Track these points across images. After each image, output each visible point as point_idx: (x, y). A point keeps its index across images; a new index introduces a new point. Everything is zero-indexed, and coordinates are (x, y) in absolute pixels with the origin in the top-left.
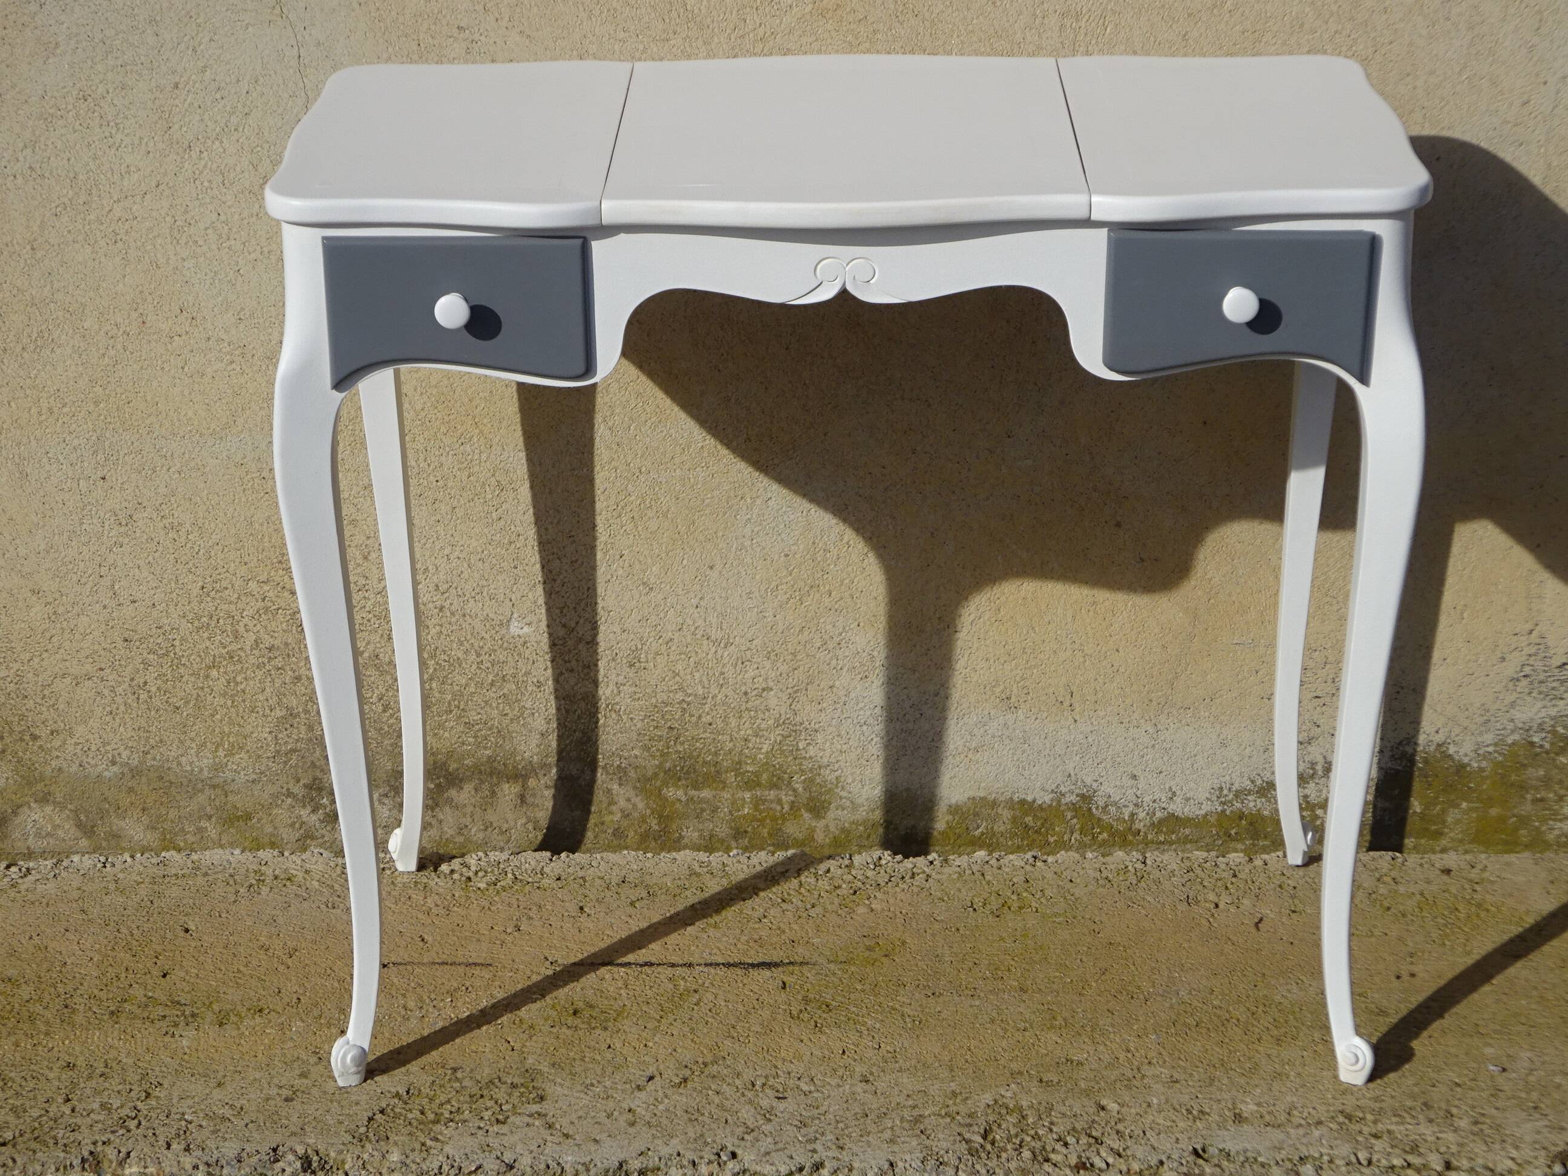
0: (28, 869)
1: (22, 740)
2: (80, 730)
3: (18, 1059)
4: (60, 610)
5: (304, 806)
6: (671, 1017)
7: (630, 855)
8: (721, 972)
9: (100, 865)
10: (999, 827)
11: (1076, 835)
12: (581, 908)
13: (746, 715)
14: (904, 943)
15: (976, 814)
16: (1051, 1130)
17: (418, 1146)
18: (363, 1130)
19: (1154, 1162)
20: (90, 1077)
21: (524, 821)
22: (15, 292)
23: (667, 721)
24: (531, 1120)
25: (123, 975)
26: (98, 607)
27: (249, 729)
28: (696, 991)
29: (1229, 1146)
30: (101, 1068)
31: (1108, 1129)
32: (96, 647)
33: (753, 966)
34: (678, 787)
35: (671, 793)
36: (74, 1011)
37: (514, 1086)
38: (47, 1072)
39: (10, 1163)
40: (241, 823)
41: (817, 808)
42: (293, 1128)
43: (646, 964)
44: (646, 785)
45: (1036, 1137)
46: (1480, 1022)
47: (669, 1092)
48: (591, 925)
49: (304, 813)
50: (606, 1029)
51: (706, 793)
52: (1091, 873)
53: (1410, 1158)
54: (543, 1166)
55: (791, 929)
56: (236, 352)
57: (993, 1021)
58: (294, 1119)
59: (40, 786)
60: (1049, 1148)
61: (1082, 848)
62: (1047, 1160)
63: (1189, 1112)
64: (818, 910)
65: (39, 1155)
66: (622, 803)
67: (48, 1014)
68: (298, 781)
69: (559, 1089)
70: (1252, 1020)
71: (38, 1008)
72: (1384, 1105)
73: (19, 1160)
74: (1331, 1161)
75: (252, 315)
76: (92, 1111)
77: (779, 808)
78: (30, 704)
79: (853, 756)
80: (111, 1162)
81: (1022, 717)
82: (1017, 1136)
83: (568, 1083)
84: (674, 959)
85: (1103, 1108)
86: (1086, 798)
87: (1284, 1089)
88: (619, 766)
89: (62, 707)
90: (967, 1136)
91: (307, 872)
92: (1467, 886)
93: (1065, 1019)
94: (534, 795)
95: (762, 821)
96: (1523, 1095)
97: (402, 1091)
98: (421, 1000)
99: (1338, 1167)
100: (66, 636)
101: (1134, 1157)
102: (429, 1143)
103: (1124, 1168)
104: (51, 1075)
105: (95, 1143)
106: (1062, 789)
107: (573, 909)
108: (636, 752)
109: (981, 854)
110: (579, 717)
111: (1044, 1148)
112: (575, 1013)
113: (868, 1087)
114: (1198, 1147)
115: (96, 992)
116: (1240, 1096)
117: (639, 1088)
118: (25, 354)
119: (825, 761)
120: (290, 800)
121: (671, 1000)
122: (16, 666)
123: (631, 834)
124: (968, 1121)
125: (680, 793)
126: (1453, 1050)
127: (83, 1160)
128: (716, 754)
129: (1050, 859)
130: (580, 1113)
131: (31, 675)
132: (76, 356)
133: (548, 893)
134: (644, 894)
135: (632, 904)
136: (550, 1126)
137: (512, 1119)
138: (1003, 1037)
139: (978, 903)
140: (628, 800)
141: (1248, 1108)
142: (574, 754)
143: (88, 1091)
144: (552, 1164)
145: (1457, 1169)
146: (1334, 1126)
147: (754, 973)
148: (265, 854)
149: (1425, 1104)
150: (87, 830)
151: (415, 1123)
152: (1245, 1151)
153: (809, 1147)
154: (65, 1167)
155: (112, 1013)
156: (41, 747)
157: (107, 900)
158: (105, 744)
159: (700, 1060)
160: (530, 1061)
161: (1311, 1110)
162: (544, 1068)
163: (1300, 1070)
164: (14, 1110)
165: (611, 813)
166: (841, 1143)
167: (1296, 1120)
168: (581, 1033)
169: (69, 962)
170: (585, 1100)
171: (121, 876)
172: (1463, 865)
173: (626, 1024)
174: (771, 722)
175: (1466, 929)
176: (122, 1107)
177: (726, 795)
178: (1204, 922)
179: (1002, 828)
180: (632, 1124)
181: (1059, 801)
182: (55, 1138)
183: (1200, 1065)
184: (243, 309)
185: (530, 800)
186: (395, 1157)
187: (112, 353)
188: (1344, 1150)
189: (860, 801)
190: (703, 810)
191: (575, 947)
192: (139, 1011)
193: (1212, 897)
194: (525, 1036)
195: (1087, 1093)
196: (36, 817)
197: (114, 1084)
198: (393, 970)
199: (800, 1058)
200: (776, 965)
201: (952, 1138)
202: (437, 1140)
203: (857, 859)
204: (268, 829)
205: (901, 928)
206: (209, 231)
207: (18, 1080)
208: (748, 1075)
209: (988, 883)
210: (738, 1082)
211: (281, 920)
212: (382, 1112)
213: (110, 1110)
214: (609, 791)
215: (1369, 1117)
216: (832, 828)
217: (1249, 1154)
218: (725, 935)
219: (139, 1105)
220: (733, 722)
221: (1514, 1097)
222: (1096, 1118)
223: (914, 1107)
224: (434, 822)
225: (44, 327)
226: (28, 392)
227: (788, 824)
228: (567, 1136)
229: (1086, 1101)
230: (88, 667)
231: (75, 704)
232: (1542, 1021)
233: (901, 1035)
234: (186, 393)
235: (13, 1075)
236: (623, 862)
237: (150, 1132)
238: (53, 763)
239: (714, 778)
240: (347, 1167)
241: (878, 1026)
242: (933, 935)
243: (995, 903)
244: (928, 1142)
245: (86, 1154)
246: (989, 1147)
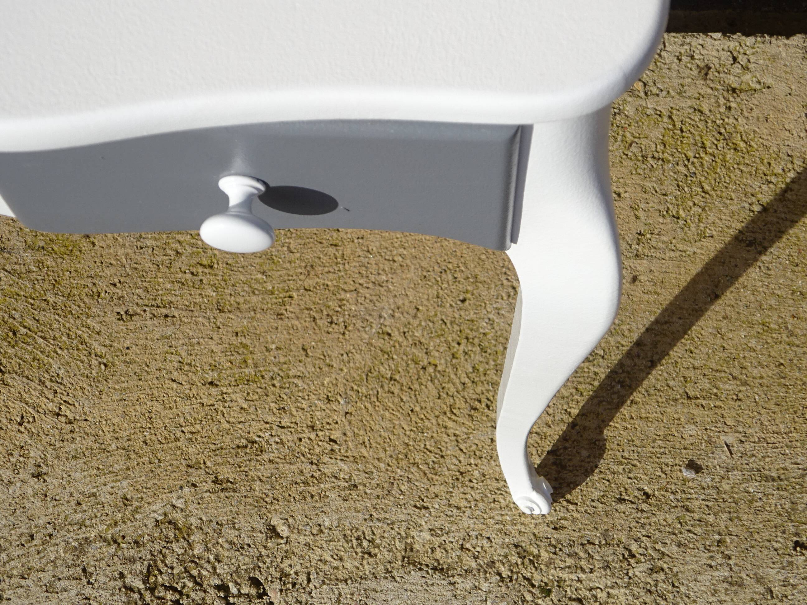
16: (214, 568)
45: (198, 584)
46: (691, 374)
70: (449, 369)
87: (463, 503)
90: (129, 580)
92: (722, 101)
93: (256, 366)
96: (711, 519)
113: (38, 485)
124: (132, 552)
138: (189, 398)
146: (505, 573)
161: (485, 542)
172: (725, 55)
175: (707, 187)
183: (382, 455)
201: (112, 583)
215: (545, 555)
222: (264, 552)
223: (81, 524)
232: (756, 372)
233: (82, 389)
241: (62, 372)
244: (88, 591)
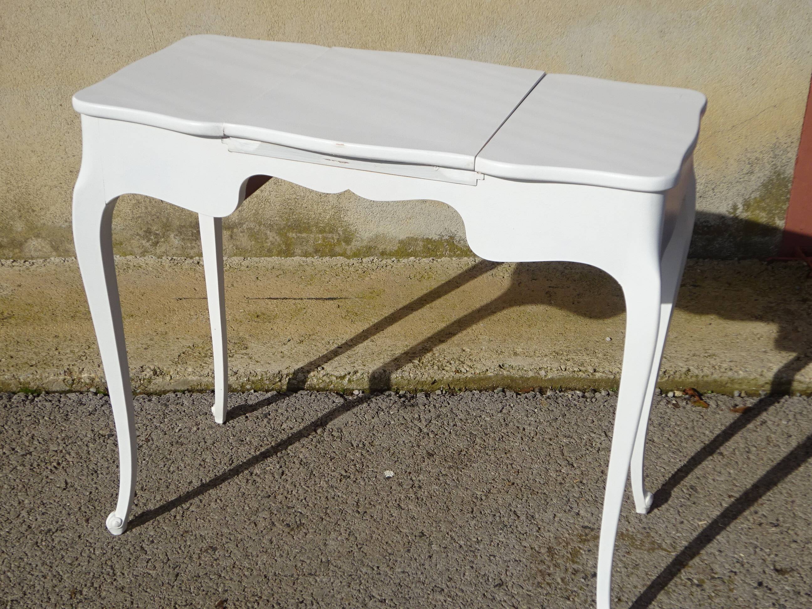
0: (33, 263)
1: (28, 212)
2: (52, 208)
3: (35, 334)
4: (43, 159)
5: (144, 239)
6: (295, 318)
7: (275, 258)
8: (314, 301)
9: (62, 261)
10: (418, 249)
11: (448, 252)
12: (257, 278)
13: (320, 204)
14: (384, 291)
15: (409, 244)
17: (199, 366)
18: (176, 360)
19: (484, 370)
20: (65, 341)
21: (232, 245)
22: (23, 27)
23: (289, 206)
24: (243, 356)
25: (75, 303)
26: (59, 158)
27: (121, 208)
28: (304, 308)
29: (513, 364)
30: (69, 337)
31: (466, 358)
32: (59, 174)
33: (326, 299)
34: (293, 232)
35: (290, 235)
36: (57, 316)
37: (235, 343)
38: (47, 339)
39: (35, 373)
40: (118, 246)
41: (348, 241)
42: (149, 359)
43: (284, 299)
44: (281, 231)
47: (296, 346)
48: (261, 284)
49: (144, 242)
50: (270, 322)
51: (304, 235)
52: (455, 265)
53: (581, 368)
54: (249, 373)
55: (340, 286)
56: (116, 54)
57: (420, 319)
58: (149, 356)
59: (36, 231)
60: (444, 365)
61: (450, 256)
62: (444, 370)
63: (497, 352)
64: (350, 278)
65: (47, 370)
66: (271, 239)
67: (46, 317)
68: (141, 229)
69: (253, 344)
71: (42, 315)
72: (570, 349)
73: (39, 372)
74: (551, 369)
75: (122, 39)
76: (67, 353)
77: (332, 241)
78: (31, 197)
79: (362, 220)
80: (76, 372)
81: (428, 205)
82: (431, 361)
83: (256, 342)
84: (295, 297)
85: (464, 351)
86: (452, 238)
88: (270, 224)
89: (44, 198)
91: (147, 264)
94: (236, 235)
95: (326, 246)
97: (191, 346)
98: (196, 311)
99: (554, 371)
100: (46, 170)
101: (477, 368)
102: (203, 364)
103: (473, 372)
104: (49, 340)
105: (69, 365)
106: (443, 234)
107: (254, 278)
108: (277, 218)
109: (412, 258)
110: (254, 204)
111: (442, 365)
112: (258, 316)
114: (501, 364)
115: (65, 309)
116: (516, 346)
117: (284, 344)
118: (28, 53)
119: (351, 222)
120: (138, 237)
121: (295, 312)
122: (25, 182)
123: (275, 251)
125: (294, 235)
126: (595, 329)
127: (65, 372)
128: (308, 219)
129: (439, 260)
130: (262, 353)
131: (31, 186)
132: (49, 54)
133: (244, 272)
134: (282, 273)
135: (277, 276)
136: (251, 358)
137: (235, 355)
139: (412, 276)
140: (273, 237)
141: (519, 350)
142: (252, 219)
143: (65, 346)
144: (253, 372)
145: (598, 372)
147: (327, 302)
148: (129, 257)
149: (586, 348)
150: (56, 249)
151: (197, 357)
152: (519, 366)
153: (352, 365)
154: (58, 374)
155: (72, 317)
156: (36, 215)
157: (66, 275)
158: (63, 214)
159: (308, 334)
160: (241, 334)
162: (247, 336)
163: (538, 336)
164: (35, 353)
165: (267, 242)
166: (364, 364)
167: (537, 355)
168: (260, 324)
169: (53, 297)
170: (264, 348)
171: (71, 265)
173: (278, 320)
174: (330, 207)
176: (79, 352)
177: (312, 236)
178: (499, 283)
179: (419, 249)
180: (283, 357)
181: (442, 239)
182: (53, 363)
184: (118, 36)
185: (234, 237)
186: (190, 370)
187: (64, 53)
188: (556, 365)
189: (364, 238)
190: (303, 242)
191: (256, 292)
192: (83, 316)
193: (501, 274)
194: (238, 325)
195: (458, 345)
196: (34, 243)
197: (75, 343)
198: (184, 301)
199: (347, 333)
200: (335, 299)
202: (206, 363)
203: (364, 260)
204: (130, 248)
205: (383, 285)
206: (104, 3)
207: (36, 342)
208: (327, 339)
209: (416, 269)
210: (323, 342)
211: (138, 282)
212: (184, 353)
213: (74, 353)
214: (266, 234)
216: (353, 249)
217: (520, 367)
218: (314, 288)
219: (86, 351)
220: (315, 207)
221: (618, 346)
224: (196, 246)
225: (35, 42)
226: (29, 69)
227: (336, 247)
228: (257, 362)
229: (457, 348)
230: (55, 182)
231: (50, 197)
234: (95, 70)
235: (33, 340)
236: (272, 261)
237: (91, 361)
238: (42, 221)
239: (307, 229)
240: (171, 373)
242: (396, 288)
243: (418, 276)
245: (66, 369)
246: (421, 365)
